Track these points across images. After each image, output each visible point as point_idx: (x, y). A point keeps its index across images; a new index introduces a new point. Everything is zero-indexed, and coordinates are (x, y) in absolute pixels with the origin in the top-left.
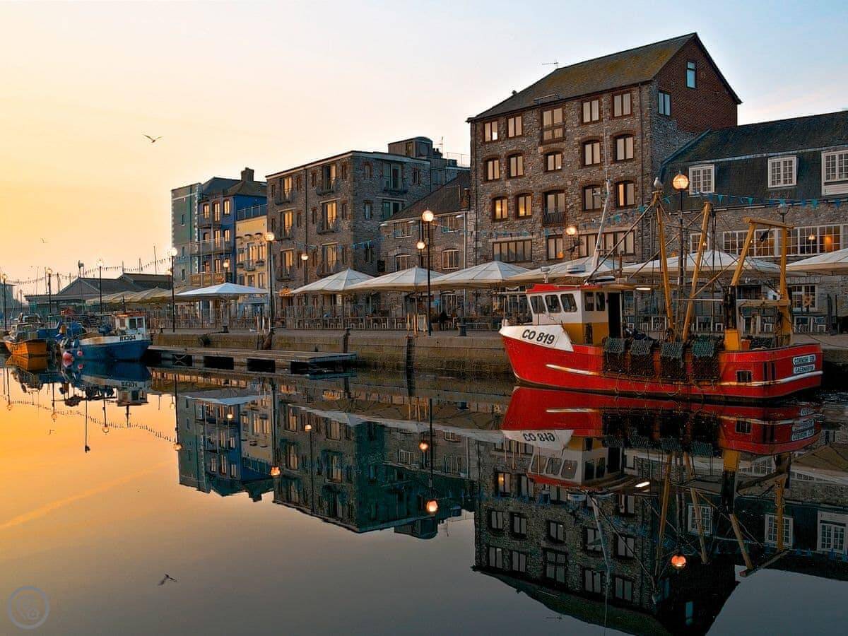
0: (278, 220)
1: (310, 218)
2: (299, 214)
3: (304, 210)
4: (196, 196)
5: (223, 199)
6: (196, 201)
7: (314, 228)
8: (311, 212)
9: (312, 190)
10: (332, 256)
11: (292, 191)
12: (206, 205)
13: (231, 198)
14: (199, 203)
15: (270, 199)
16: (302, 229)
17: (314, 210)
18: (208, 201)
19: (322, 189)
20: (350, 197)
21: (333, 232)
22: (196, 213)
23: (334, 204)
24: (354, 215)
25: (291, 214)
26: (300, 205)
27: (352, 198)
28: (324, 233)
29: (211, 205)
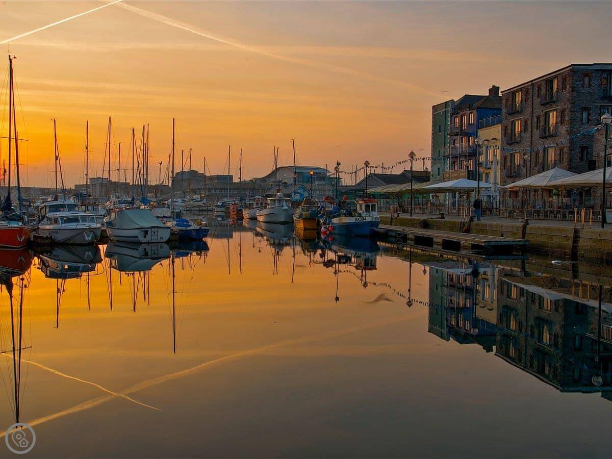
0: (510, 127)
1: (535, 125)
2: (526, 122)
3: (530, 118)
4: (450, 110)
5: (469, 112)
6: (449, 114)
7: (537, 133)
8: (536, 120)
9: (537, 101)
10: (552, 156)
11: (521, 103)
12: (457, 117)
13: (475, 111)
14: (451, 116)
15: (504, 110)
16: (528, 135)
17: (538, 118)
18: (458, 114)
19: (546, 99)
20: (568, 106)
21: (553, 136)
22: (449, 123)
23: (555, 112)
24: (571, 122)
25: (520, 122)
26: (527, 114)
27: (570, 106)
28: (546, 137)
29: (460, 117)
